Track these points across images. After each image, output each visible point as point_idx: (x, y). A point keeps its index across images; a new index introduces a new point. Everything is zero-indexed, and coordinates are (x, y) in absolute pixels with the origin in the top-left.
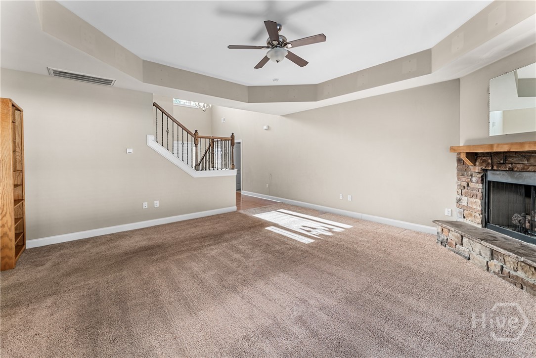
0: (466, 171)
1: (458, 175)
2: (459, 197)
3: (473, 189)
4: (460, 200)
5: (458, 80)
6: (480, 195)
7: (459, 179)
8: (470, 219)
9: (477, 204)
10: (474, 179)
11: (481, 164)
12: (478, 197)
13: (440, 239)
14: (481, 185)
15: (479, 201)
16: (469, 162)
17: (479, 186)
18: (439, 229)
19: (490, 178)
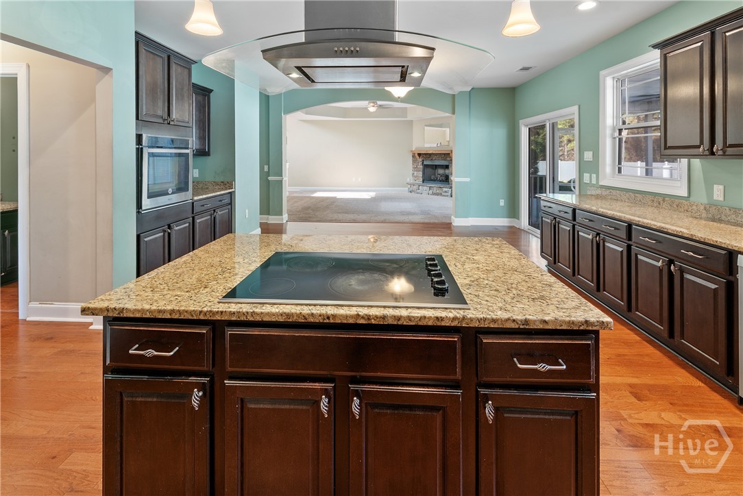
0: (416, 161)
1: (413, 163)
2: (413, 172)
3: (419, 168)
7: (413, 165)
8: (417, 180)
10: (419, 164)
11: (421, 158)
12: (421, 171)
13: (409, 190)
15: (421, 173)
16: (417, 157)
17: (422, 166)
18: (409, 186)
19: (425, 163)
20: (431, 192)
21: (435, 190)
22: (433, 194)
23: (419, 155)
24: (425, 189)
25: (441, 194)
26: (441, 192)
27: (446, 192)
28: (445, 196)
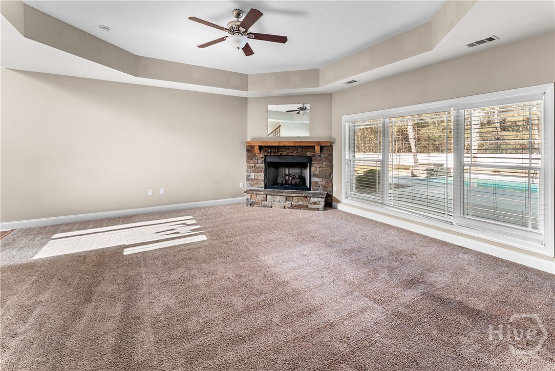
0: (254, 157)
1: (247, 159)
2: (248, 174)
3: (259, 167)
4: (249, 175)
5: (246, 98)
6: (263, 170)
7: (248, 162)
8: (256, 186)
9: (261, 176)
10: (259, 162)
11: (264, 153)
12: (262, 172)
13: (249, 203)
14: (264, 165)
15: (263, 174)
16: (257, 150)
17: (263, 165)
18: (248, 196)
19: (268, 160)
20: (288, 204)
21: (295, 202)
22: (293, 207)
23: (261, 148)
24: (278, 200)
25: (306, 207)
26: (305, 203)
27: (315, 203)
28: (314, 209)
